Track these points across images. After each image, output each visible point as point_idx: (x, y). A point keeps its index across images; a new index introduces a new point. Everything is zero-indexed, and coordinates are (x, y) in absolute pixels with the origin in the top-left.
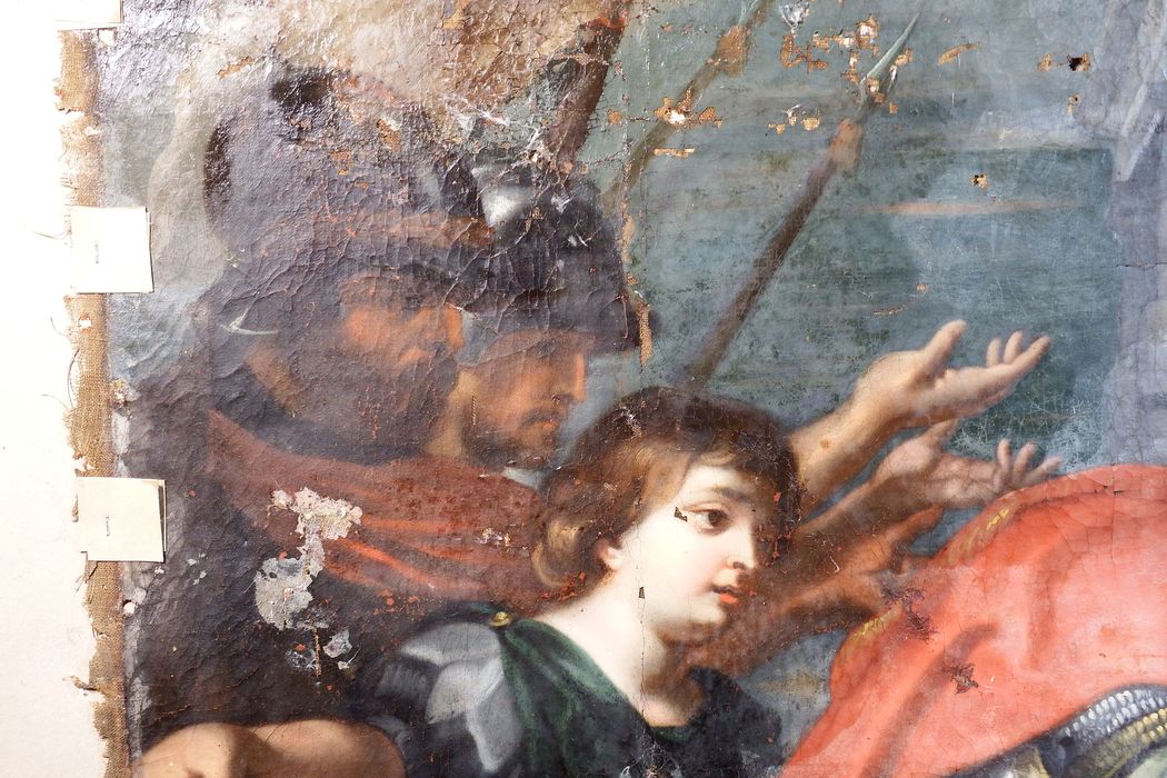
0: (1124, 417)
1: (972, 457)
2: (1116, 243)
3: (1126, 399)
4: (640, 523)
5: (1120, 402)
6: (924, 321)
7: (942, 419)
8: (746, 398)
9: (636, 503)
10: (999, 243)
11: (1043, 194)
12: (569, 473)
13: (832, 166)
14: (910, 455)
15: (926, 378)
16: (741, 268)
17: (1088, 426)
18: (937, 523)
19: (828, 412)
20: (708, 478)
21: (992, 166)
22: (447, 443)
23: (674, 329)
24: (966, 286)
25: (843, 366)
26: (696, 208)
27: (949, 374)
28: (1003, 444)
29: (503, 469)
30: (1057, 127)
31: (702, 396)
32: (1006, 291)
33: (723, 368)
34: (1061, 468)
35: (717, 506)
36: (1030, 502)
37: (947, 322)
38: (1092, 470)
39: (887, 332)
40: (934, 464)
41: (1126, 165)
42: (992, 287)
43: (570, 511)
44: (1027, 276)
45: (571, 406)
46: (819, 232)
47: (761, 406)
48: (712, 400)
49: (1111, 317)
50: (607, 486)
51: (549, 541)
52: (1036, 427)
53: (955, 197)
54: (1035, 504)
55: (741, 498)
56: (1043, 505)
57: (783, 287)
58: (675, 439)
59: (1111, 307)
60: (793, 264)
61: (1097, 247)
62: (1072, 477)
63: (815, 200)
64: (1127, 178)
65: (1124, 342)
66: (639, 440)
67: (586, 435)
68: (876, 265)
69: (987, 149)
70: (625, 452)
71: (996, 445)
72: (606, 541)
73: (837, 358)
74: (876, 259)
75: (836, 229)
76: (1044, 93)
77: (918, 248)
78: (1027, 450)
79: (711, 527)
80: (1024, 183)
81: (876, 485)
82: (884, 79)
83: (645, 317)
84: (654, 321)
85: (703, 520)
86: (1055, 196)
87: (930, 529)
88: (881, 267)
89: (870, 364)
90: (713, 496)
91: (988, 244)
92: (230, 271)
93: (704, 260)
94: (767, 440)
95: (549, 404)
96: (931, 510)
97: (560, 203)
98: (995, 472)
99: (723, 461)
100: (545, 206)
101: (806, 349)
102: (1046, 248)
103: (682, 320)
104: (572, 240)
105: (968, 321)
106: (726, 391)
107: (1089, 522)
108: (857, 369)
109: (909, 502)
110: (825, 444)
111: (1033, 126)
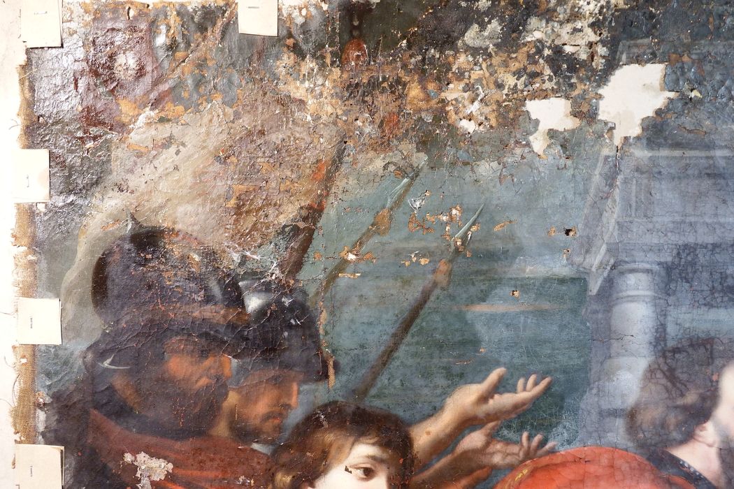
0: (591, 421)
1: (508, 442)
2: (588, 328)
3: (592, 411)
4: (326, 474)
5: (589, 412)
6: (483, 368)
7: (492, 421)
8: (385, 408)
9: (324, 463)
10: (525, 328)
11: (549, 301)
12: (287, 447)
13: (435, 284)
14: (474, 440)
15: (484, 399)
16: (384, 337)
17: (572, 425)
18: (488, 477)
19: (430, 416)
20: (364, 451)
21: (522, 286)
22: (221, 429)
23: (347, 370)
24: (506, 349)
25: (439, 391)
26: (361, 305)
27: (496, 396)
28: (525, 435)
29: (251, 445)
30: (557, 266)
31: (362, 407)
32: (528, 352)
33: (373, 391)
34: (556, 448)
35: (368, 466)
36: (540, 466)
37: (495, 369)
38: (574, 449)
39: (463, 374)
40: (488, 444)
41: (595, 287)
42: (521, 350)
43: (288, 468)
44: (540, 345)
45: (289, 411)
46: (428, 319)
47: (393, 412)
48: (367, 409)
49: (585, 368)
50: (308, 454)
51: (276, 483)
52: (543, 425)
53: (502, 302)
54: (542, 467)
55: (380, 461)
56: (547, 467)
57: (407, 348)
58: (346, 429)
59: (585, 362)
60: (413, 336)
61: (578, 330)
62: (562, 453)
63: (425, 302)
64: (595, 294)
65: (592, 381)
66: (326, 430)
67: (297, 426)
68: (458, 337)
69: (520, 277)
70: (318, 435)
71: (521, 435)
72: (307, 484)
73: (436, 387)
74: (458, 334)
75: (437, 318)
76: (551, 248)
77: (481, 329)
78: (538, 438)
79: (365, 477)
80: (539, 295)
81: (456, 455)
82: (464, 238)
83: (331, 363)
84: (336, 365)
85: (360, 473)
86: (555, 303)
87: (485, 480)
88: (460, 338)
89: (453, 390)
90: (366, 460)
91: (519, 328)
92: (104, 334)
93: (364, 333)
94: (397, 430)
95: (277, 409)
96: (485, 470)
97: (287, 301)
98: (520, 449)
99: (372, 441)
100: (279, 302)
101: (419, 382)
102: (550, 330)
103: (352, 365)
104: (293, 321)
105: (508, 368)
106: (374, 403)
107: (572, 477)
108: (446, 393)
109: (474, 465)
110: (428, 433)
111: (544, 265)
